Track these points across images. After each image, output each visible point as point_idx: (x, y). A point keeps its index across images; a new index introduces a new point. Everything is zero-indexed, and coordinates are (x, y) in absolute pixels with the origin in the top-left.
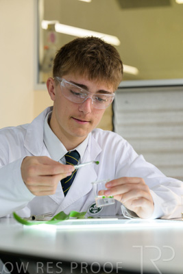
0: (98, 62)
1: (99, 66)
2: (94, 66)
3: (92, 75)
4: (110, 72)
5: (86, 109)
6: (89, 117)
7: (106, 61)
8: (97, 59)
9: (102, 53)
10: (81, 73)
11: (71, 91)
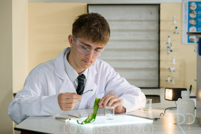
0: (97, 34)
1: (98, 36)
2: (95, 36)
3: (94, 40)
4: (103, 38)
5: (90, 57)
6: (90, 60)
7: (102, 33)
8: (97, 32)
9: (100, 29)
10: (88, 39)
11: (83, 47)
